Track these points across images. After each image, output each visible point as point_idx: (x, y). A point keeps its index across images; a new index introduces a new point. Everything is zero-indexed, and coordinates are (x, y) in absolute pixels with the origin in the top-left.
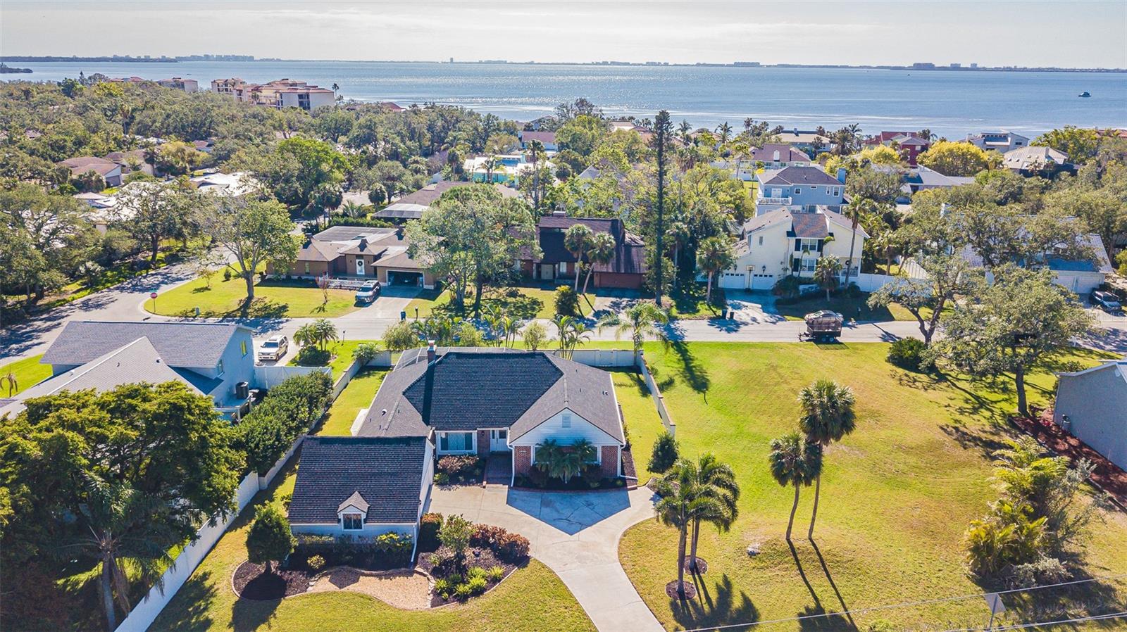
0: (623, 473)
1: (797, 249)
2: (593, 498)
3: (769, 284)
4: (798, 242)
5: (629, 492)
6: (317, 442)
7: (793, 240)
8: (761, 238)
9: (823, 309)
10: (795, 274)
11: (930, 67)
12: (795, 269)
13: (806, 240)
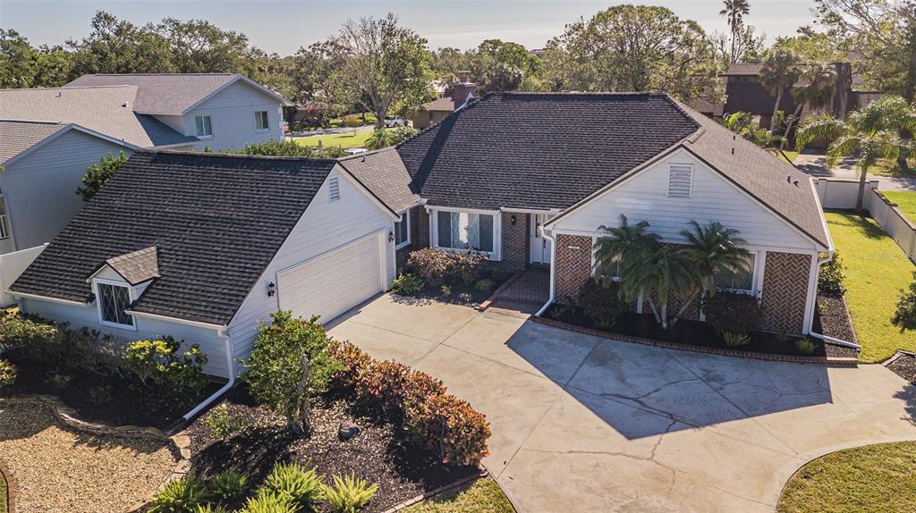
0: (817, 327)
2: (725, 366)
5: (830, 371)
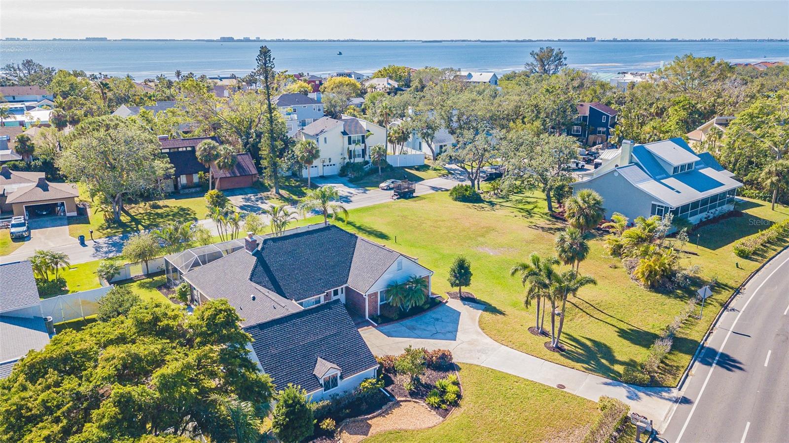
1: (350, 144)
3: (335, 170)
4: (350, 138)
5: (447, 305)
6: (258, 329)
7: (346, 137)
8: (325, 138)
9: (389, 179)
10: (352, 161)
11: (231, 40)
12: (350, 158)
13: (354, 136)
